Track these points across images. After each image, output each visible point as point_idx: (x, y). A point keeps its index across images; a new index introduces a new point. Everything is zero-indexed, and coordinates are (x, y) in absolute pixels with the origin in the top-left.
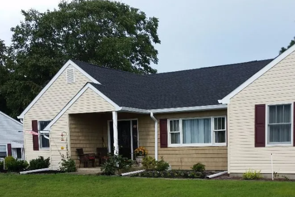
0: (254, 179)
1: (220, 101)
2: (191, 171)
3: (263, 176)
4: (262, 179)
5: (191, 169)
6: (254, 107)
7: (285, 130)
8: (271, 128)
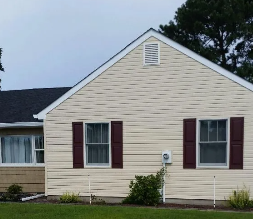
0: (70, 202)
1: (35, 116)
2: (7, 192)
3: (82, 199)
4: (80, 202)
5: (6, 191)
6: (71, 125)
7: (104, 151)
8: (90, 147)
